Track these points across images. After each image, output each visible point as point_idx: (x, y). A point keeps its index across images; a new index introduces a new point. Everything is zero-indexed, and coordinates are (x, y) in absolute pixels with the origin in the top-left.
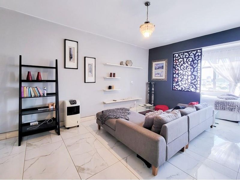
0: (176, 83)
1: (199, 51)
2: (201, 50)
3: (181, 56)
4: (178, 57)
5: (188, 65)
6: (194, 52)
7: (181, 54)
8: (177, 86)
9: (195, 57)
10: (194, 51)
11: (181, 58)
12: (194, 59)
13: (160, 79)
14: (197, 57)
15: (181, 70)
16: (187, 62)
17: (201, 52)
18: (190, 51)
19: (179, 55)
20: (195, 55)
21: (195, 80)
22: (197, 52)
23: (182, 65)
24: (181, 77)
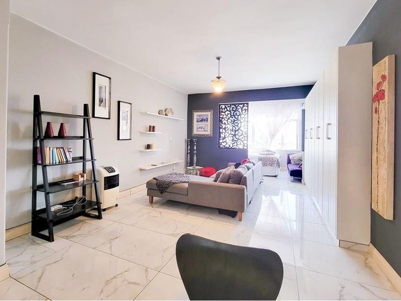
0: (223, 139)
1: (245, 105)
2: (248, 104)
3: (228, 109)
4: (224, 109)
5: (235, 119)
6: (241, 106)
7: (228, 106)
8: (223, 142)
9: (242, 111)
10: (241, 104)
11: (227, 110)
12: (241, 113)
13: (204, 135)
14: (244, 111)
15: (228, 124)
16: (234, 116)
17: (248, 107)
18: (237, 104)
19: (225, 107)
20: (242, 109)
21: (243, 136)
22: (243, 106)
23: (229, 119)
24: (228, 133)
